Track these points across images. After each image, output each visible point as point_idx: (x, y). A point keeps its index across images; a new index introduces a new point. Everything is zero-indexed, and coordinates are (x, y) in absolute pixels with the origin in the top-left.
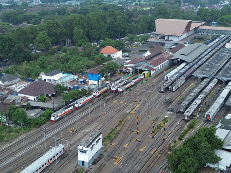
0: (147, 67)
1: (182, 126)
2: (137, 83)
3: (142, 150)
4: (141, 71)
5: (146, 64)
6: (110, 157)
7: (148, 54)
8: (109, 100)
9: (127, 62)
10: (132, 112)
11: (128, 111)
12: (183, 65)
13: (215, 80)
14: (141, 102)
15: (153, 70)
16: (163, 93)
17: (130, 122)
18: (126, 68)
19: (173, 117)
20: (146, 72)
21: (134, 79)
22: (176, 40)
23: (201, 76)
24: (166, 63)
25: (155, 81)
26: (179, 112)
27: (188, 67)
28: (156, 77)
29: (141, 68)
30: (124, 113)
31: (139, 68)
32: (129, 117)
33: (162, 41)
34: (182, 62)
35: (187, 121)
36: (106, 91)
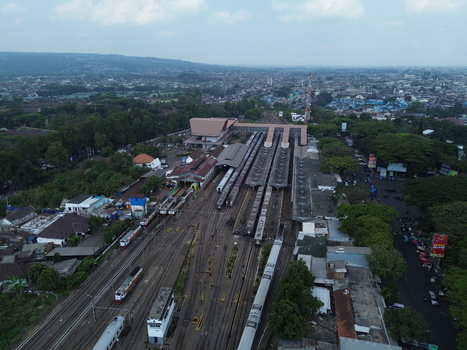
0: (195, 178)
1: (256, 255)
2: (187, 199)
3: (223, 299)
4: (189, 184)
5: (193, 175)
6: (188, 319)
7: (189, 160)
8: (161, 229)
9: (169, 172)
10: (194, 242)
11: (189, 242)
12: (230, 171)
13: (269, 188)
14: (200, 227)
15: (202, 181)
16: (220, 210)
17: (195, 258)
18: (170, 181)
19: (243, 242)
20: (195, 185)
21: (184, 195)
22: (214, 141)
23: (254, 184)
24: (212, 171)
25: (206, 193)
26: (247, 234)
27: (236, 174)
28: (206, 188)
29: (188, 180)
30: (185, 246)
31: (185, 180)
32: (192, 251)
33: (199, 142)
34: (228, 167)
35: (259, 246)
36: (155, 217)
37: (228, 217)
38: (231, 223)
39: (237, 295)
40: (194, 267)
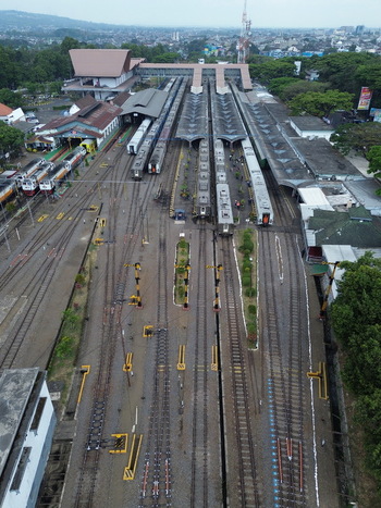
2: (75, 166)
4: (76, 142)
5: (81, 127)
7: (75, 110)
8: (24, 217)
9: (40, 126)
10: (97, 237)
11: (85, 239)
12: (146, 123)
14: (105, 209)
15: (101, 136)
16: (139, 179)
17: (102, 270)
18: (41, 138)
20: (88, 143)
21: (69, 158)
22: (112, 85)
24: (114, 123)
25: (110, 157)
27: (156, 126)
28: (107, 149)
29: (74, 135)
30: (78, 247)
31: (69, 136)
32: (94, 256)
33: (89, 88)
34: (142, 117)
36: (12, 196)
37: (156, 191)
38: (163, 199)
39: (213, 349)
40: (100, 291)
